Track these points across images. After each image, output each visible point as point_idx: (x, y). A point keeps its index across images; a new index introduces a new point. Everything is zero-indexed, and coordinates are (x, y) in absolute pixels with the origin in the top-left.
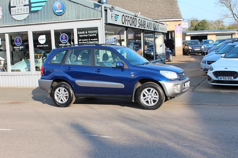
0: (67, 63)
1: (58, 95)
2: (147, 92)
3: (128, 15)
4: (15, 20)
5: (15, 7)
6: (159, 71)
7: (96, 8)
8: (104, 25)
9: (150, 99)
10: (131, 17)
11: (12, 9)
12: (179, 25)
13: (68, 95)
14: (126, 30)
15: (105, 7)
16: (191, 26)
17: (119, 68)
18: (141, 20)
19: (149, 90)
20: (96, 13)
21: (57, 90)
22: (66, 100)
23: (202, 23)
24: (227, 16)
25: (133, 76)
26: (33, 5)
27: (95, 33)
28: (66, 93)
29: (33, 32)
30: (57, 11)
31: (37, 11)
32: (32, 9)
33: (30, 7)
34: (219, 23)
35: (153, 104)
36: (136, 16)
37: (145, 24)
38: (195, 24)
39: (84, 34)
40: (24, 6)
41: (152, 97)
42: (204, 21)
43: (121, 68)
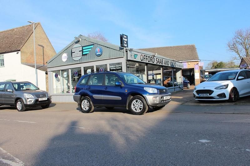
0: (89, 84)
1: (84, 105)
2: (135, 102)
3: (146, 55)
4: (74, 60)
5: (74, 52)
6: (143, 88)
7: (121, 50)
8: (126, 61)
9: (137, 107)
10: (149, 57)
11: (73, 54)
12: (197, 64)
13: (89, 105)
14: (146, 65)
15: (126, 49)
16: (213, 66)
17: (118, 86)
18: (158, 59)
19: (137, 101)
20: (121, 53)
21: (83, 102)
22: (88, 108)
23: (220, 64)
24: (235, 58)
25: (126, 91)
26: (84, 51)
27: (120, 67)
28: (88, 104)
29: (84, 67)
30: (97, 54)
31: (86, 54)
32: (84, 53)
33: (83, 52)
34: (232, 64)
35: (139, 111)
36: (154, 56)
37: (162, 62)
38: (216, 65)
39: (113, 68)
40: (80, 51)
41: (139, 106)
42: (221, 62)
43: (119, 86)
